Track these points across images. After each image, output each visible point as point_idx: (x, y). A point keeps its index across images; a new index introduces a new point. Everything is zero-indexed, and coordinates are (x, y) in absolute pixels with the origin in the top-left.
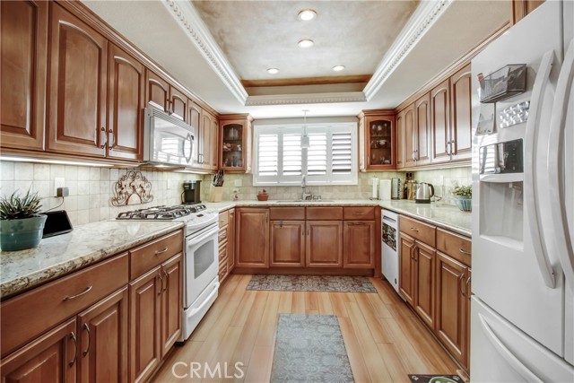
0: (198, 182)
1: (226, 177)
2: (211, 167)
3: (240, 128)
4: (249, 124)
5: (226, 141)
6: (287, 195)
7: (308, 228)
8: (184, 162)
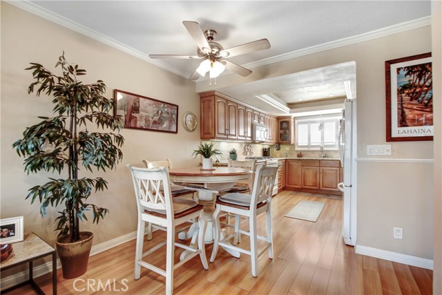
0: (269, 148)
1: (281, 146)
2: (274, 141)
3: (288, 123)
4: (292, 120)
5: (281, 129)
6: (313, 155)
7: (321, 171)
8: (264, 140)
